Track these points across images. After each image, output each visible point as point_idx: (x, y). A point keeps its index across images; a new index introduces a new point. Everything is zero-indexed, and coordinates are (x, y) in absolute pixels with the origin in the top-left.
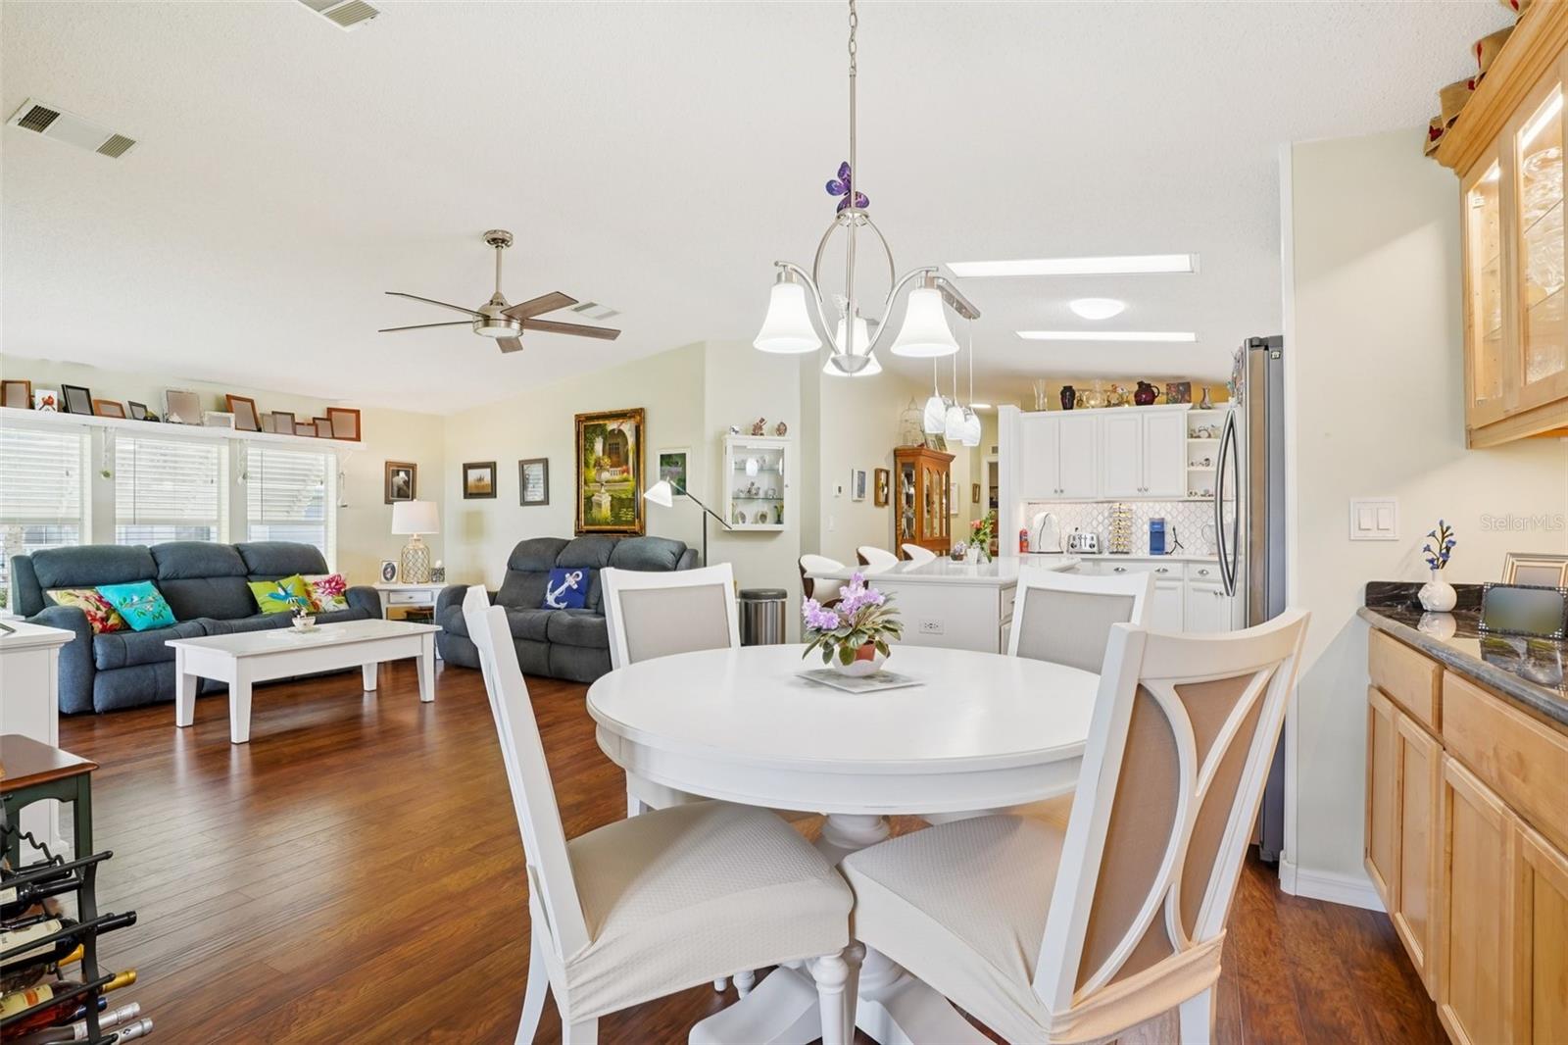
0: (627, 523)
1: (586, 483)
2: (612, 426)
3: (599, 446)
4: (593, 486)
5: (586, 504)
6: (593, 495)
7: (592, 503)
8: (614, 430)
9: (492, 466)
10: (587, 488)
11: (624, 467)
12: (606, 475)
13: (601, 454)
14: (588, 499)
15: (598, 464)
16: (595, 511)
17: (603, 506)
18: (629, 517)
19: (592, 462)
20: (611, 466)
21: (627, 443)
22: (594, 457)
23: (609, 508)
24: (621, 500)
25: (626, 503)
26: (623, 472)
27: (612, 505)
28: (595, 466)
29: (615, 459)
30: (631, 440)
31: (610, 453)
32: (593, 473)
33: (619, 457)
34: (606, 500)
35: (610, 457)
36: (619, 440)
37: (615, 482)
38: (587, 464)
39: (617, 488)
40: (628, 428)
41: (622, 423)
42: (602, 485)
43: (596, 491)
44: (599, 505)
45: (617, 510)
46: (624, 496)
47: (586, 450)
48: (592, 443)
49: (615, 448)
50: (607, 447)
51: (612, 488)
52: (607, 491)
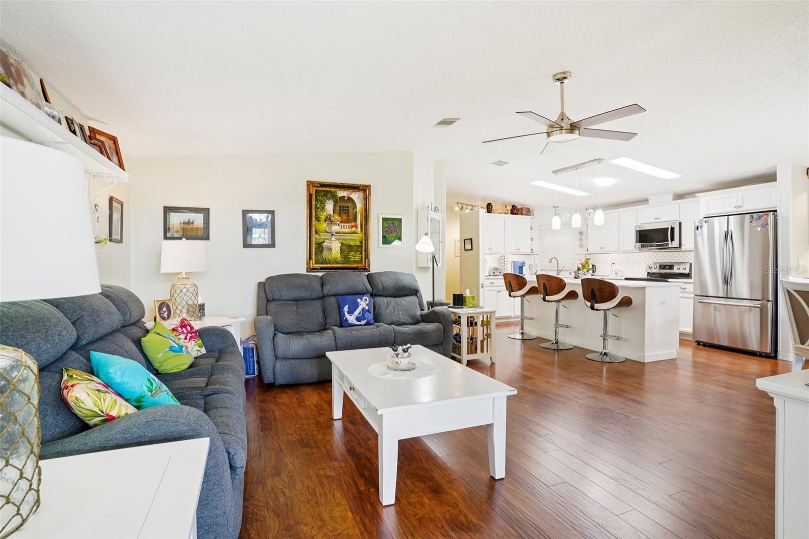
0: (355, 262)
1: (316, 232)
2: (341, 193)
3: (329, 206)
4: (323, 236)
5: (316, 249)
6: (324, 242)
7: (323, 247)
8: (344, 197)
9: (206, 212)
10: (318, 236)
11: (353, 224)
12: (335, 228)
13: (332, 213)
14: (320, 245)
15: (328, 219)
16: (325, 254)
17: (333, 250)
18: (357, 258)
19: (323, 218)
20: (341, 222)
21: (356, 208)
22: (325, 214)
23: (339, 251)
24: (350, 246)
25: (355, 248)
26: (352, 227)
27: (341, 250)
28: (325, 220)
29: (345, 217)
30: (359, 206)
31: (340, 213)
32: (323, 226)
33: (348, 216)
34: (336, 246)
35: (340, 216)
36: (349, 204)
37: (344, 233)
38: (318, 219)
39: (346, 238)
40: (356, 197)
41: (351, 194)
42: (332, 235)
43: (326, 239)
44: (330, 249)
45: (346, 253)
46: (352, 243)
47: (316, 208)
48: (323, 204)
49: (345, 210)
50: (338, 208)
51: (342, 238)
52: (337, 239)
